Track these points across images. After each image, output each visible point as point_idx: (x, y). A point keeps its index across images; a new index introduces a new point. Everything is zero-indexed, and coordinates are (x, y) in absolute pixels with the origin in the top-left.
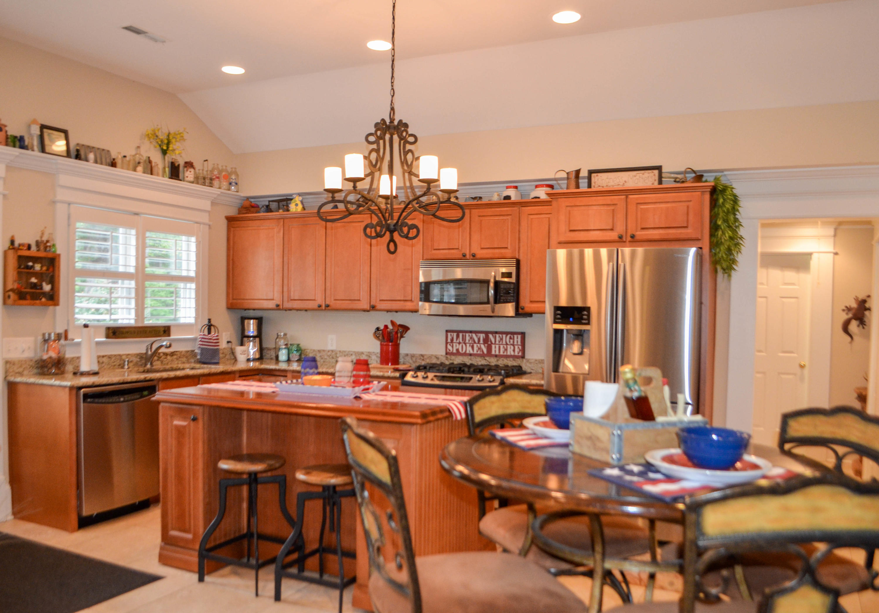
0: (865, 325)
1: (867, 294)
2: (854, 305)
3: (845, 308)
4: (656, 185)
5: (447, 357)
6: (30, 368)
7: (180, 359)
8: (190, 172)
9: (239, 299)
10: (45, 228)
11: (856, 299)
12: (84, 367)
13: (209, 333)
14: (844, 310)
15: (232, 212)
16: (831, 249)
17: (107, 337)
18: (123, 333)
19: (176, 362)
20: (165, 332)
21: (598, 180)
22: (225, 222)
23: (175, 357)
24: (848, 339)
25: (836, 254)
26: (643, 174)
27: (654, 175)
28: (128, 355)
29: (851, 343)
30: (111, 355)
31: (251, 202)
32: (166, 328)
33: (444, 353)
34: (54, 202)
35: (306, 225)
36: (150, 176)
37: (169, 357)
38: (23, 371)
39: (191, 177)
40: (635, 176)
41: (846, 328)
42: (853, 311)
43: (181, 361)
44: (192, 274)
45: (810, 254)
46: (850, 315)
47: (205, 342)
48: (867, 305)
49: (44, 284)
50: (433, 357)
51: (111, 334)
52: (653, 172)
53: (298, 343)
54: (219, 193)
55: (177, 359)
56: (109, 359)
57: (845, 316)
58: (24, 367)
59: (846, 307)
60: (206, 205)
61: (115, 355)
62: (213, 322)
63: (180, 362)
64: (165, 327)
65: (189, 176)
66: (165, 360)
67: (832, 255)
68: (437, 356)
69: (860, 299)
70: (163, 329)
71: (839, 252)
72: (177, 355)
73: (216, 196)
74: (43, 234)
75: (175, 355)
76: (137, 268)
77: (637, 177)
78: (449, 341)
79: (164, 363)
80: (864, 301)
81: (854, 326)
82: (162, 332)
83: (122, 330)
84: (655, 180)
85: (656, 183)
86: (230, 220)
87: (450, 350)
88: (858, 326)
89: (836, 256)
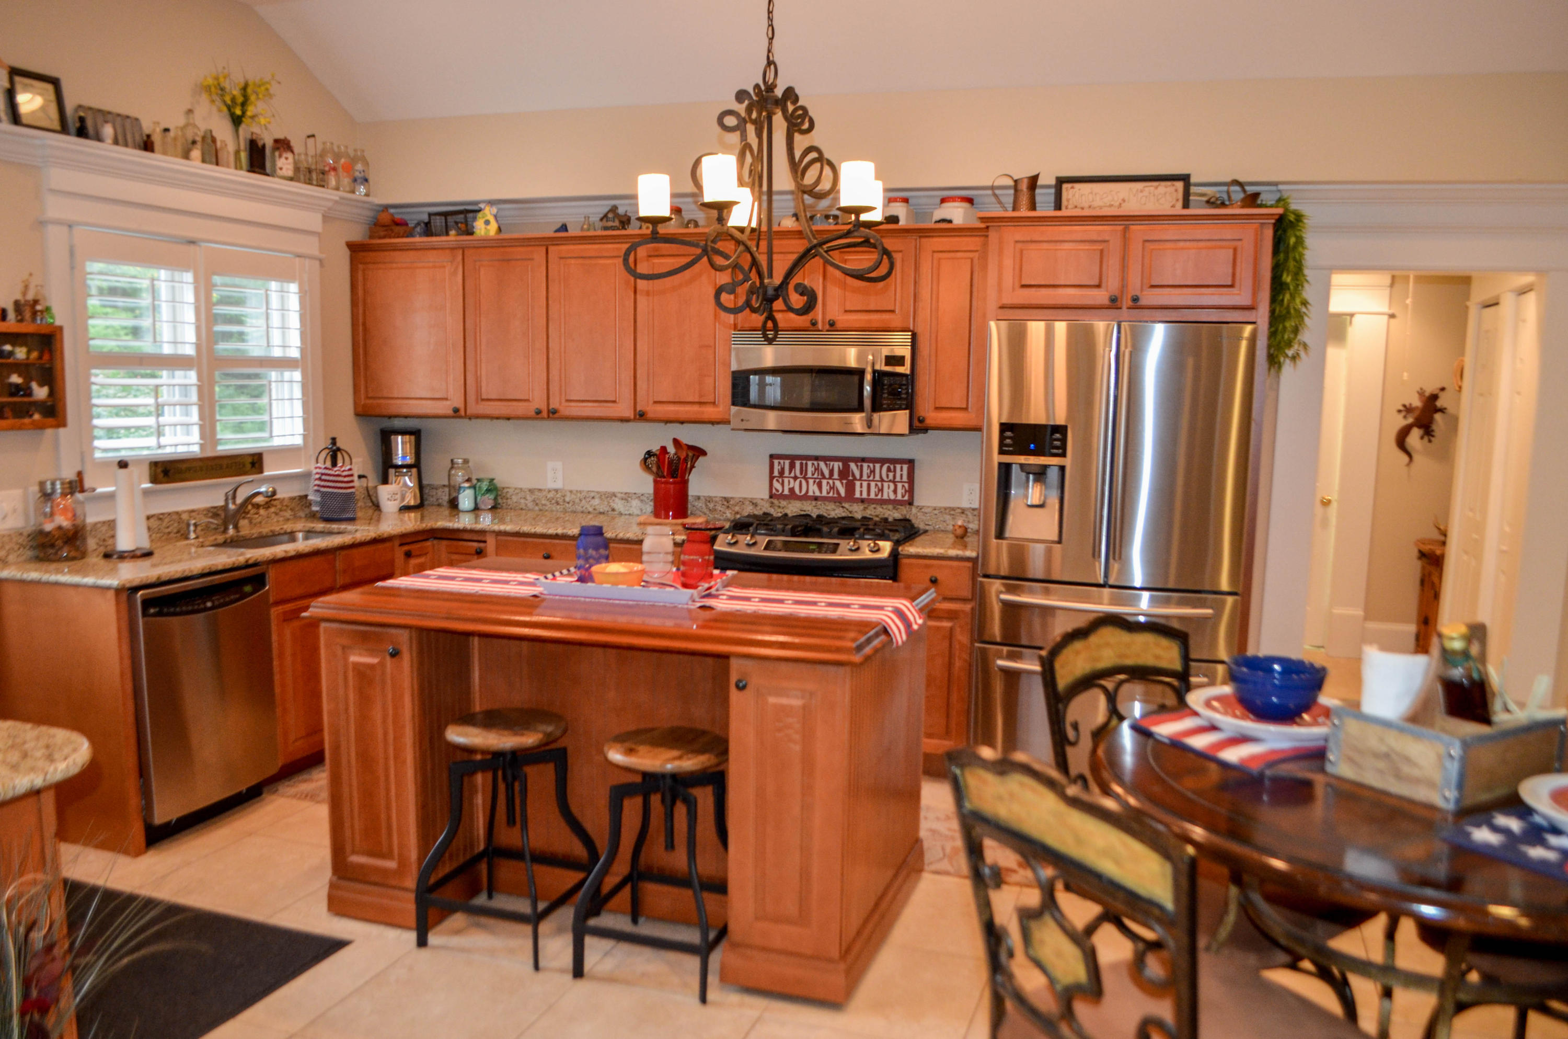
0: (1433, 436)
1: (1440, 386)
2: (1417, 403)
3: (1402, 408)
4: (1179, 210)
5: (772, 503)
6: (19, 549)
7: (282, 513)
8: (287, 158)
9: (379, 398)
10: (31, 275)
11: (1421, 393)
12: (124, 542)
13: (334, 464)
14: (1400, 411)
15: (357, 234)
16: (1385, 309)
17: (154, 480)
18: (180, 471)
19: (275, 520)
20: (253, 464)
21: (1074, 195)
22: (346, 253)
23: (273, 510)
24: (1405, 458)
25: (1392, 316)
26: (1156, 188)
27: (1176, 191)
28: (193, 511)
29: (1408, 465)
30: (162, 514)
31: (392, 215)
32: (256, 458)
33: (767, 496)
34: (41, 224)
35: (509, 260)
36: (214, 167)
37: (262, 511)
38: (7, 556)
39: (287, 169)
40: (1142, 191)
41: (1401, 441)
42: (1417, 413)
43: (284, 516)
44: (295, 353)
45: (1352, 315)
46: (1410, 420)
47: (328, 481)
48: (1439, 404)
49: (34, 385)
50: (747, 503)
51: (161, 476)
52: (1173, 185)
53: (491, 477)
54: (337, 198)
55: (276, 514)
56: (159, 522)
57: (1401, 422)
58: (7, 547)
59: (1404, 406)
60: (314, 221)
61: (169, 514)
62: (339, 444)
63: (281, 519)
64: (253, 455)
65: (284, 168)
66: (257, 516)
67: (1386, 317)
68: (754, 501)
69: (1427, 394)
70: (250, 460)
71: (1397, 314)
72: (276, 506)
73: (330, 204)
74: (26, 287)
75: (273, 506)
76: (198, 346)
77: (1146, 193)
78: (776, 473)
79: (254, 521)
80: (1434, 397)
81: (1415, 438)
82: (249, 466)
83: (180, 466)
84: (1177, 200)
85: (1180, 204)
86: (354, 248)
87: (777, 491)
88: (1422, 438)
89: (1392, 320)
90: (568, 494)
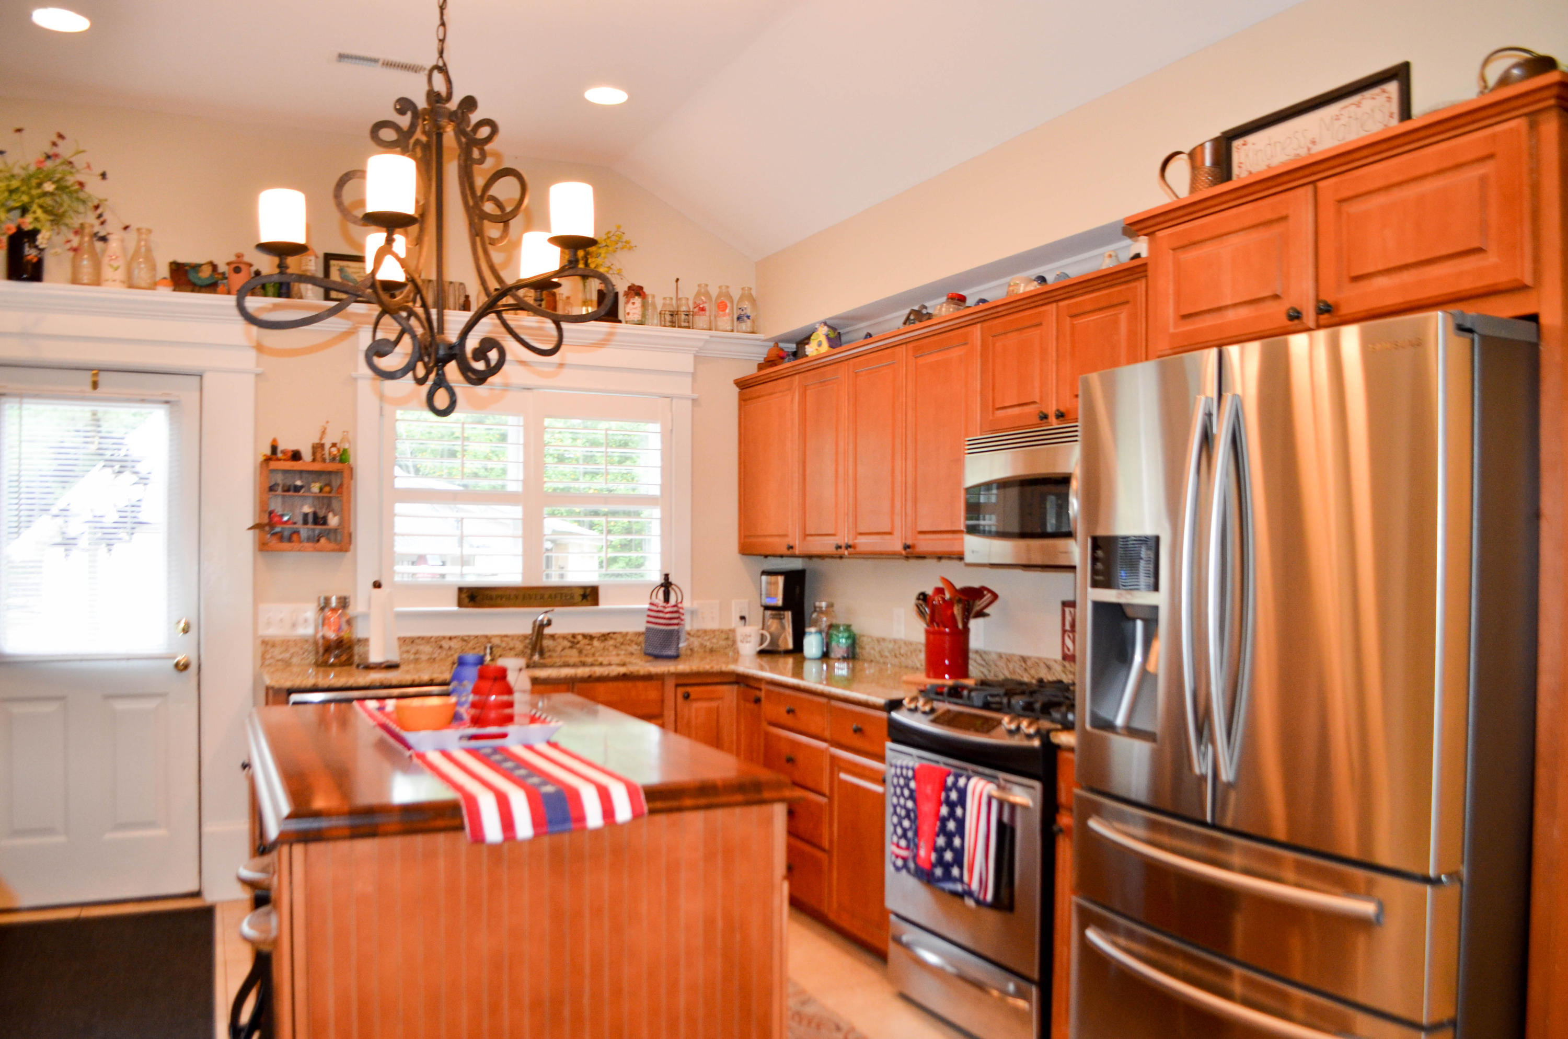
4: (1390, 129)
5: (1064, 666)
6: (304, 653)
7: (623, 647)
8: (633, 303)
10: (328, 422)
12: (375, 657)
13: (667, 599)
15: (750, 370)
17: (460, 604)
18: (491, 598)
19: (614, 653)
20: (584, 596)
21: (1247, 155)
22: (736, 390)
23: (611, 642)
26: (1358, 105)
27: (1389, 98)
28: (506, 636)
30: (469, 636)
31: (782, 349)
32: (588, 591)
33: (1059, 657)
34: (355, 379)
35: (824, 382)
37: (596, 643)
38: (291, 658)
39: (634, 313)
40: (1337, 118)
43: (626, 650)
44: (656, 491)
47: (657, 617)
49: (330, 516)
50: (1042, 665)
51: (466, 600)
52: (1384, 91)
54: (708, 338)
55: (615, 647)
56: (464, 643)
58: (292, 650)
60: (685, 362)
61: (477, 637)
62: (671, 579)
63: (623, 652)
64: (584, 588)
65: (631, 312)
66: (589, 647)
68: (1048, 663)
70: (581, 592)
72: (615, 639)
73: (701, 344)
74: (324, 433)
75: (611, 638)
76: (525, 482)
77: (1344, 120)
78: (1068, 627)
79: (585, 652)
82: (580, 598)
83: (489, 592)
84: (1391, 116)
85: (1394, 122)
86: (743, 385)
87: (1069, 649)
90: (903, 645)
